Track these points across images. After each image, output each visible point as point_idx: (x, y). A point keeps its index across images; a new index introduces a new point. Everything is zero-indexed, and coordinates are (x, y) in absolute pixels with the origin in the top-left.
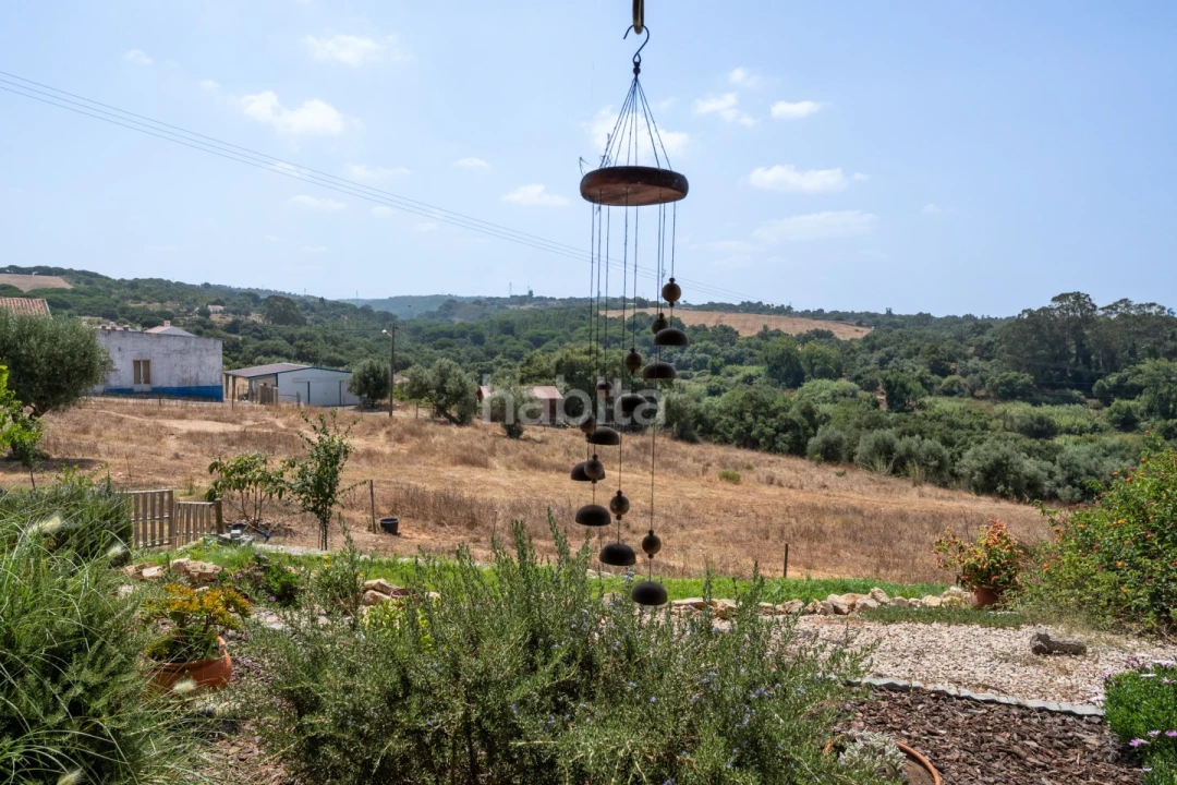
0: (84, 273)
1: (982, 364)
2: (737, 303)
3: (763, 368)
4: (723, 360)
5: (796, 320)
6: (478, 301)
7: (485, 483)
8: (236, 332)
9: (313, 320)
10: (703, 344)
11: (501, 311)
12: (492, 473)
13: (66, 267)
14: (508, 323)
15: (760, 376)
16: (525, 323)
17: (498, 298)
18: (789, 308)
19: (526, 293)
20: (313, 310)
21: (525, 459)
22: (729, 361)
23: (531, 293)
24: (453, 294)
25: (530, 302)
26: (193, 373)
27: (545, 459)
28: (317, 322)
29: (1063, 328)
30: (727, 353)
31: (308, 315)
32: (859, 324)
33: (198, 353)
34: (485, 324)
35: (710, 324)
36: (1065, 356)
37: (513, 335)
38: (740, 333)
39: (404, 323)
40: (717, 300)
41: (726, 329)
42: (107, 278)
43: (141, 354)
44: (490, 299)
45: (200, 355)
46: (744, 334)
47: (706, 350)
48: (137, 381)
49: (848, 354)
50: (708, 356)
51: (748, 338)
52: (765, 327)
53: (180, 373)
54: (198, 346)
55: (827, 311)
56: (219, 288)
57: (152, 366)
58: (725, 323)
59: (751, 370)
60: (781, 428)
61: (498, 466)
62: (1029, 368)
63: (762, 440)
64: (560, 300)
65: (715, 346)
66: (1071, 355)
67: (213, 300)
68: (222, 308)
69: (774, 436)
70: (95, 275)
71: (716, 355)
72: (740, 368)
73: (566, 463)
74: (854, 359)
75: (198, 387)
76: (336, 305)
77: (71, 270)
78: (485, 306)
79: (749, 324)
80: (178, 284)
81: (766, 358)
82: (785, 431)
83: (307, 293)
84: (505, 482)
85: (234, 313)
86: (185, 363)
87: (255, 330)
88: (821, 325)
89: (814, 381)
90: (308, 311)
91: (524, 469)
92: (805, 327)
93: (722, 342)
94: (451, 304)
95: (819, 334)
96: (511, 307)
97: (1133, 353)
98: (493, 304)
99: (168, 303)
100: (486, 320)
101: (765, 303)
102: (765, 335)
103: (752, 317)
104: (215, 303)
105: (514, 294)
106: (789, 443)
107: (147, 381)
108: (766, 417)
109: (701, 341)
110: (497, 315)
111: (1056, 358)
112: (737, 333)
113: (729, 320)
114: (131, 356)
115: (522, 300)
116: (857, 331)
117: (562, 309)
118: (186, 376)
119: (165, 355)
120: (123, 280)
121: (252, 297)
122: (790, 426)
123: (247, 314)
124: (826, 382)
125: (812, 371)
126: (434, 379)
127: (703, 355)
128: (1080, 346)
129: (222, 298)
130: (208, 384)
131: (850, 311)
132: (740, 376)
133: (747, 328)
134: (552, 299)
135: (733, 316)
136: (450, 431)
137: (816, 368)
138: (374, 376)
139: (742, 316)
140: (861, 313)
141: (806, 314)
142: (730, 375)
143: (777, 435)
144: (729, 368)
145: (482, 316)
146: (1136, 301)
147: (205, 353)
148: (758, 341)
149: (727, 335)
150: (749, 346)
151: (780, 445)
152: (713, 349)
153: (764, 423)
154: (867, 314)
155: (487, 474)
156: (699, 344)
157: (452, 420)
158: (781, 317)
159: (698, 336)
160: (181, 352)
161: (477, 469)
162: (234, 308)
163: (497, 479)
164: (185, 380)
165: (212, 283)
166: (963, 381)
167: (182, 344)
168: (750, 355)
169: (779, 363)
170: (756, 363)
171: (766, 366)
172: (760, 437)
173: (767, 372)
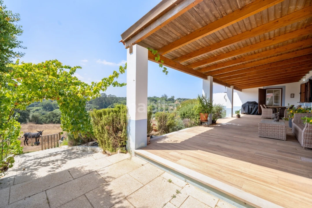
1: (90, 105)
3: (41, 107)
15: (40, 109)
29: (102, 99)
36: (103, 103)
59: (38, 108)
62: (98, 105)
66: (104, 103)
72: (33, 108)
81: (42, 105)
89: (56, 110)
97: (112, 102)
111: (102, 103)
125: (55, 107)
128: (105, 101)
146: (112, 95)
153: (56, 118)
166: (87, 108)
168: (36, 104)
169: (46, 106)
170: (38, 106)
171: (42, 107)
172: (55, 121)
173: (43, 108)
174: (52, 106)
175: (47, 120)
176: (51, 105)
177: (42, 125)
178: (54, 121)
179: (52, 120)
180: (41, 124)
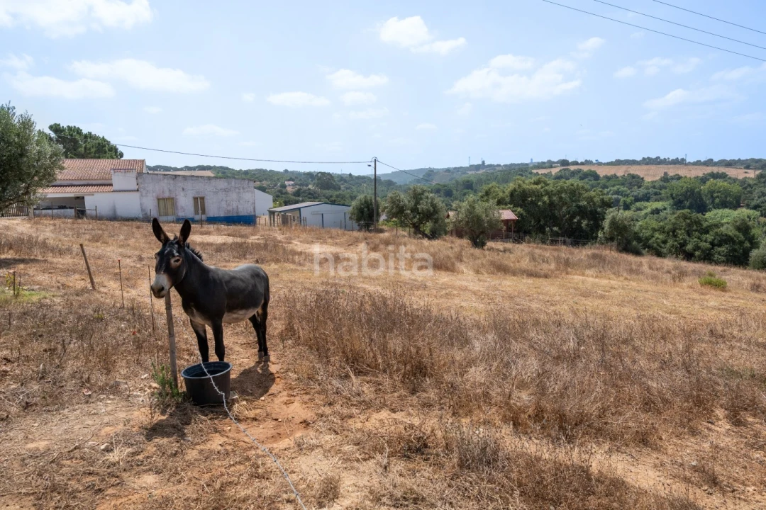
0: (221, 167)
2: (639, 158)
3: (668, 203)
4: (633, 198)
5: (690, 167)
6: (448, 170)
7: (453, 287)
8: (299, 196)
9: (345, 187)
10: (615, 188)
11: (463, 176)
12: (460, 276)
13: (212, 165)
14: (468, 182)
15: (665, 209)
16: (480, 181)
17: (461, 167)
18: (683, 160)
19: (480, 163)
20: (345, 181)
21: (492, 263)
22: (637, 199)
23: (483, 162)
24: (432, 167)
25: (483, 169)
26: (235, 206)
27: (512, 265)
28: (347, 188)
30: (635, 194)
31: (342, 184)
32: (748, 167)
33: (237, 190)
34: (453, 184)
35: (620, 174)
37: (472, 189)
38: (645, 179)
39: (400, 186)
40: (622, 158)
41: (633, 177)
42: (233, 170)
43: (197, 192)
44: (455, 168)
45: (239, 193)
46: (648, 179)
47: (617, 193)
48: (196, 212)
49: (745, 188)
50: (620, 197)
51: (653, 182)
52: (666, 174)
53: (225, 206)
54: (237, 186)
55: (716, 160)
56: (293, 173)
57: (206, 201)
58: (632, 173)
59: (659, 205)
60: (716, 242)
61: (465, 270)
63: (697, 253)
64: (504, 165)
65: (625, 189)
67: (289, 178)
68: (293, 183)
69: (710, 250)
70: (227, 168)
71: (627, 196)
72: (646, 204)
73: (533, 269)
74: (751, 193)
75: (238, 216)
76: (359, 178)
77: (215, 166)
78: (453, 173)
79: (651, 172)
80: (271, 171)
81: (672, 195)
82: (720, 245)
83: (343, 173)
84: (475, 286)
85: (300, 185)
86: (228, 198)
87: (310, 194)
88: (715, 170)
89: (715, 211)
90: (342, 182)
91: (493, 273)
92: (700, 172)
93: (631, 186)
94: (430, 173)
95: (715, 176)
96: (470, 173)
98: (458, 171)
99: (264, 182)
100: (454, 182)
101: (662, 158)
102: (666, 179)
103: (653, 167)
104: (289, 180)
105: (471, 164)
106: (725, 256)
107: (204, 212)
108: (701, 234)
109: (614, 186)
110: (461, 178)
112: (643, 179)
113: (635, 170)
114: (191, 194)
115: (477, 167)
116: (746, 172)
117: (506, 171)
118: (230, 208)
119: (214, 192)
120: (241, 170)
121: (310, 175)
122: (726, 240)
123: (307, 185)
124: (727, 211)
125: (713, 202)
126: (409, 201)
127: (616, 196)
129: (293, 177)
130: (246, 214)
131: (737, 159)
132: (649, 210)
133: (651, 176)
134: (499, 165)
135: (638, 167)
136: (422, 243)
137: (717, 200)
138: (368, 207)
139: (645, 167)
140: (747, 160)
141: (698, 163)
142: (640, 209)
143: (713, 248)
144: (638, 204)
145: (451, 180)
147: (242, 191)
148: (661, 183)
149: (635, 181)
150: (654, 187)
151: (716, 257)
152: (623, 191)
153: (699, 238)
154: (753, 160)
155: (454, 278)
156: (612, 188)
157: (425, 235)
158: (677, 166)
159: (611, 182)
160: (225, 190)
161: (443, 273)
162: (299, 183)
163: (465, 283)
164: (229, 211)
165: (289, 170)
167: (226, 184)
168: (656, 194)
169: (682, 198)
170: (661, 199)
171: (671, 201)
172: (695, 250)
173: (673, 205)
174: (701, 199)
175: (665, 242)
176: (699, 193)
177: (638, 259)
178: (689, 247)
179: (683, 245)
180: (637, 253)
